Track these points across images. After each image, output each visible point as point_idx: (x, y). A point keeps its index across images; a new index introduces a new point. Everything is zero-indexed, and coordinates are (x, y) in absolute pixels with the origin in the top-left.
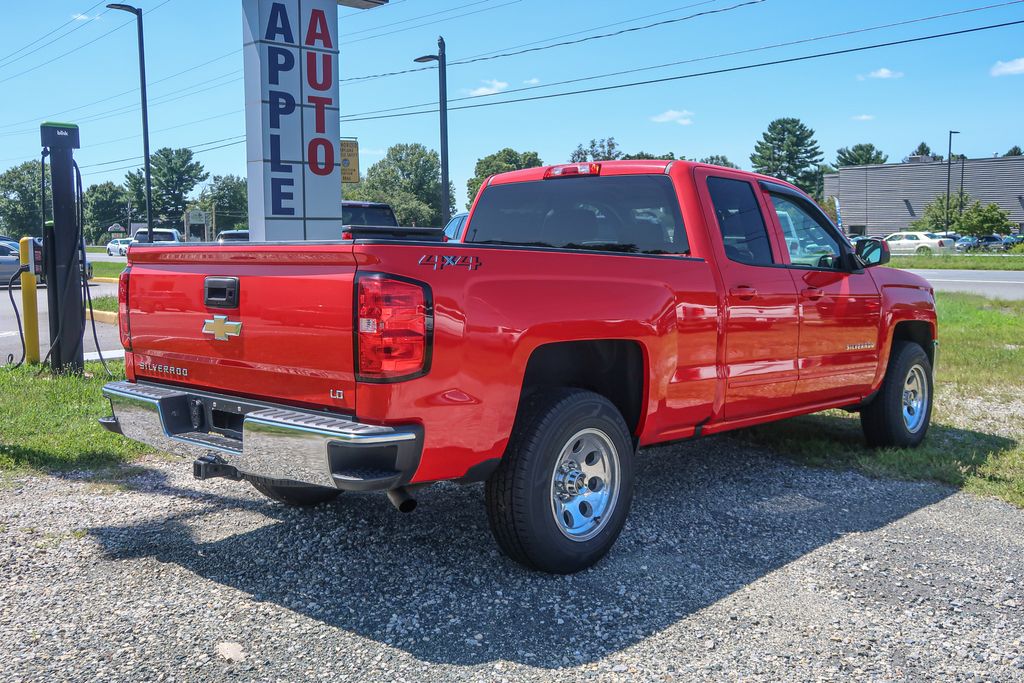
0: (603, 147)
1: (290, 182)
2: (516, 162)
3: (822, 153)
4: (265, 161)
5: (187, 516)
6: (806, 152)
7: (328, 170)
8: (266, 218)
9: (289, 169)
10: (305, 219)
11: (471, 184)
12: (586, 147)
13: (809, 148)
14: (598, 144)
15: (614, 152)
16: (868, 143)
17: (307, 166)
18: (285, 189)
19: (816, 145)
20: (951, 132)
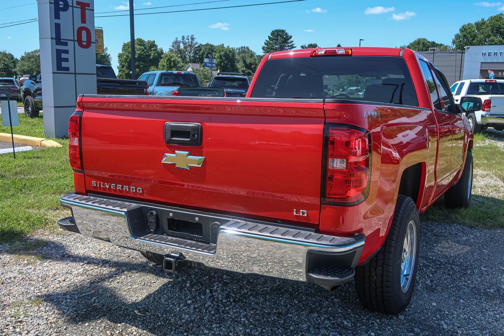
0: (188, 39)
1: (67, 52)
2: (144, 45)
3: (296, 47)
4: (52, 38)
5: (103, 280)
6: (288, 46)
7: (88, 45)
8: (53, 73)
9: (66, 44)
10: (75, 74)
11: (120, 56)
12: (180, 39)
13: (290, 45)
14: (186, 38)
15: (194, 42)
16: (315, 43)
17: (76, 43)
18: (64, 56)
19: (293, 43)
20: (360, 40)
